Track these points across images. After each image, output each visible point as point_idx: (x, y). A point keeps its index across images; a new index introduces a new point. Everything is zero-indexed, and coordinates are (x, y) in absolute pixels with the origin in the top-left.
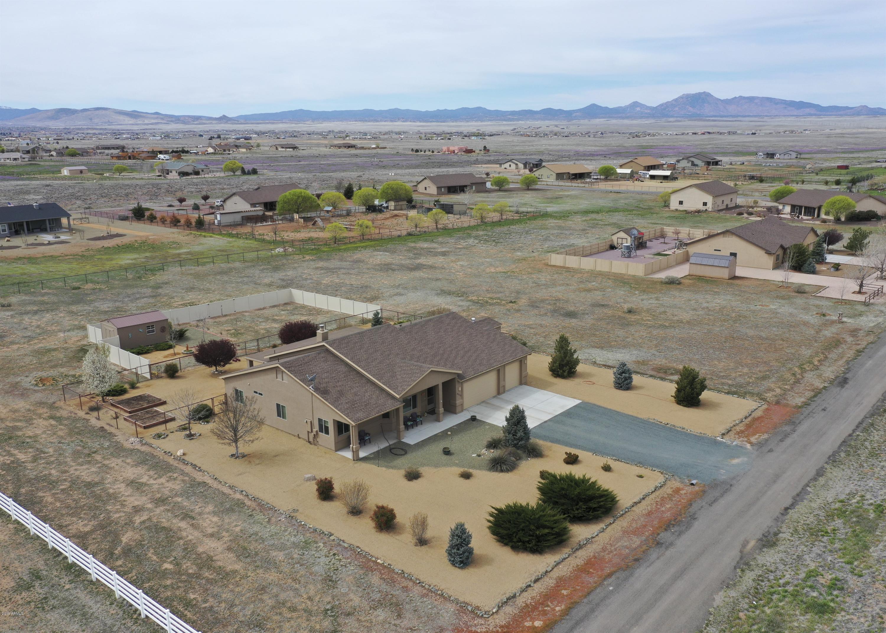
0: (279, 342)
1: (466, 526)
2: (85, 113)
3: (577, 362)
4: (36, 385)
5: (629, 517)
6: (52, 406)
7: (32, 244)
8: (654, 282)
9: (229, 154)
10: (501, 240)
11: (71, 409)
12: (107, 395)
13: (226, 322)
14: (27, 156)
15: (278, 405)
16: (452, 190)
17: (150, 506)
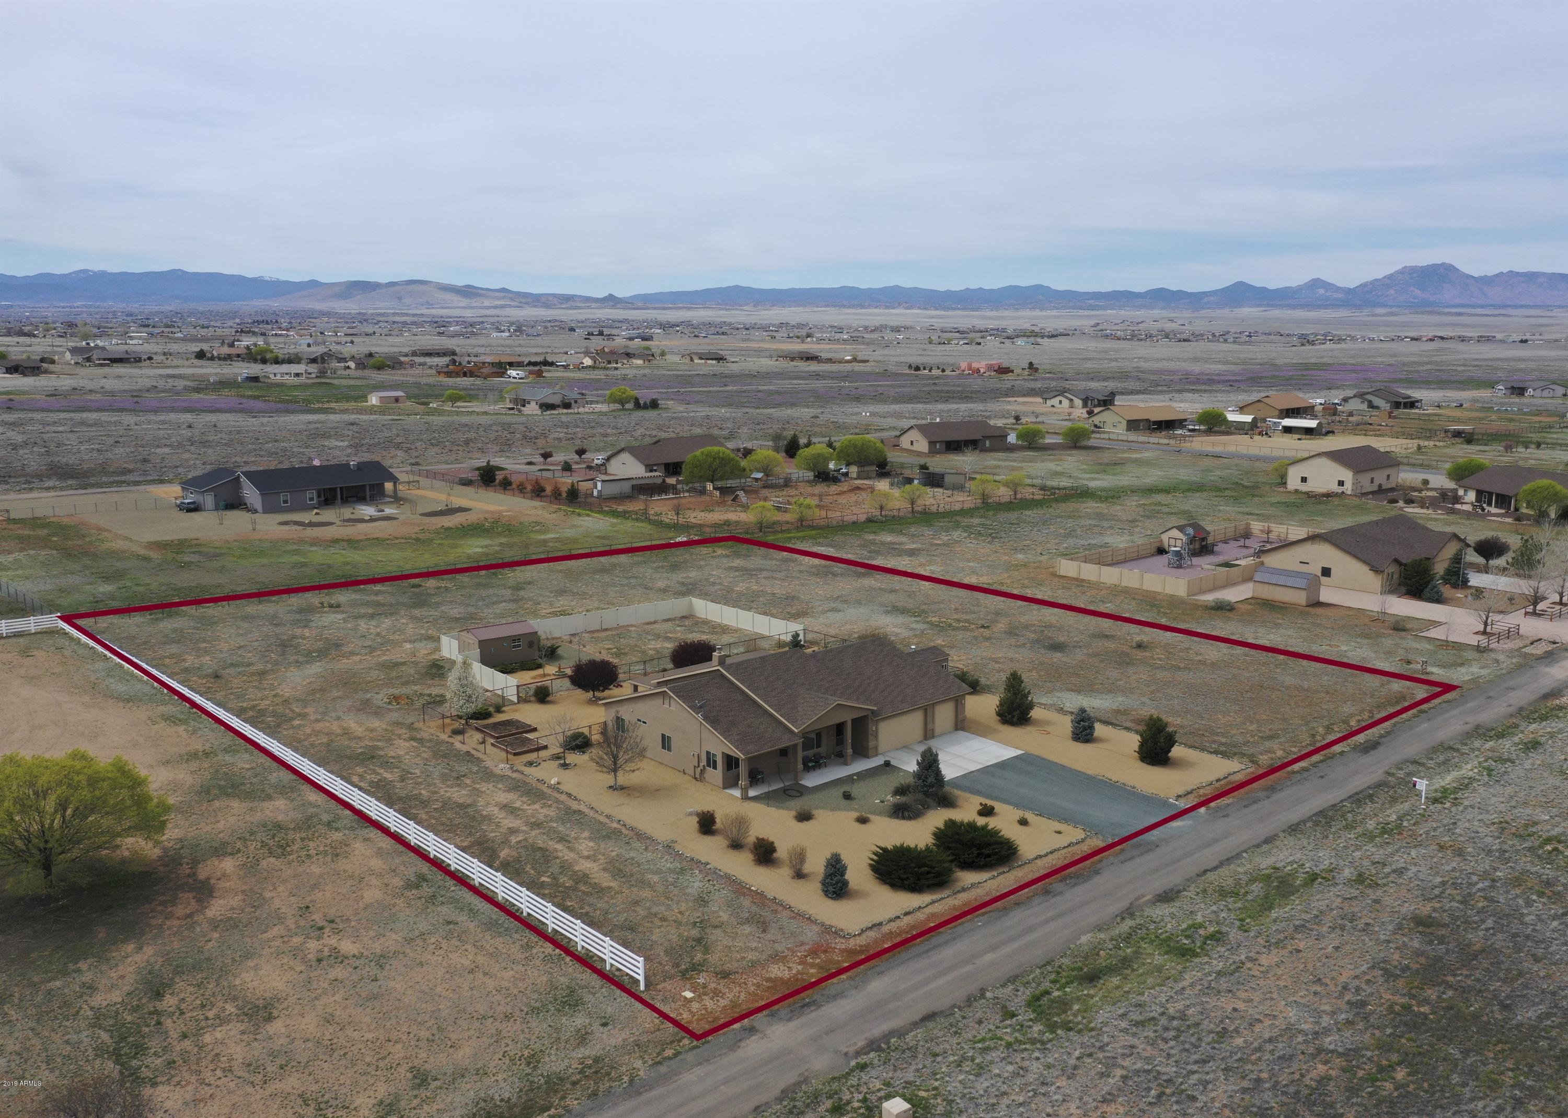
0: (671, 666)
1: (842, 857)
2: (391, 289)
3: (1031, 706)
4: (390, 703)
5: (1026, 869)
6: (410, 727)
7: (349, 520)
8: (1196, 606)
9: (616, 369)
10: (1003, 535)
11: (432, 731)
12: (471, 718)
13: (607, 638)
14: (313, 368)
15: (663, 736)
16: (953, 446)
17: (525, 828)
